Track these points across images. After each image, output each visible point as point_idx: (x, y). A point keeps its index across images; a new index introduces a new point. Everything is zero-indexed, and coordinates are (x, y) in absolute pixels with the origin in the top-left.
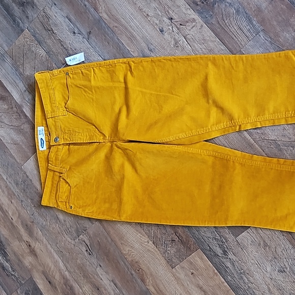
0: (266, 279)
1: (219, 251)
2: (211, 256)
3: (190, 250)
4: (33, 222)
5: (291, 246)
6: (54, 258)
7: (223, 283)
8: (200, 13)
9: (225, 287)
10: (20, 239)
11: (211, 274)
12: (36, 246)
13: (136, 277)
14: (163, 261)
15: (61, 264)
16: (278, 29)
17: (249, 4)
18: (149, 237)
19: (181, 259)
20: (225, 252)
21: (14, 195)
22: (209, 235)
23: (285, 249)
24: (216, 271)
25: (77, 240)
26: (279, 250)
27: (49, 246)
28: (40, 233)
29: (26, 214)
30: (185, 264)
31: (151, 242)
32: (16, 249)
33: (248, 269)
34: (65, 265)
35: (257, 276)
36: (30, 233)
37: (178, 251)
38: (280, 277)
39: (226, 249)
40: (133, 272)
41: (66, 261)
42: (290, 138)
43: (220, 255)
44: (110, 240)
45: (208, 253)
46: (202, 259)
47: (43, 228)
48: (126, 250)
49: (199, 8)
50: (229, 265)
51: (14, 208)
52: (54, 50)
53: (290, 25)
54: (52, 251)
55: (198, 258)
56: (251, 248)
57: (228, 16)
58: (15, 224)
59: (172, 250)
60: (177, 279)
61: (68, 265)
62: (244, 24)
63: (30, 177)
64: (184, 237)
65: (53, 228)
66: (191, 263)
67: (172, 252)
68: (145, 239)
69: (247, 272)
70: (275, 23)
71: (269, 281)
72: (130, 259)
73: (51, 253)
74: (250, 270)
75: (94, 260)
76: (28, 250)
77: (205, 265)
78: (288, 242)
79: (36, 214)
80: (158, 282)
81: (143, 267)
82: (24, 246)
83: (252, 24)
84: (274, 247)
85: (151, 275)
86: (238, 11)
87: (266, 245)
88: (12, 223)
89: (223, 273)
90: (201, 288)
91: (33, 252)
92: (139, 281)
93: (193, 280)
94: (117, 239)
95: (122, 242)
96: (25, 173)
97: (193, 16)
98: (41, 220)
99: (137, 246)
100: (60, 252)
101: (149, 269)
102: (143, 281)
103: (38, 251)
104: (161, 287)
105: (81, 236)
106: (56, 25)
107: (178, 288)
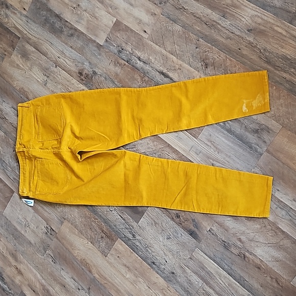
0: (161, 246)
1: (130, 236)
2: (126, 241)
3: (113, 241)
4: (16, 251)
5: (170, 220)
6: (33, 273)
7: (137, 257)
8: (86, 85)
9: (139, 260)
10: (10, 265)
11: (129, 253)
12: (21, 267)
13: (86, 270)
14: (100, 254)
15: (39, 275)
16: (130, 83)
17: (110, 73)
18: (87, 239)
19: (110, 248)
20: (134, 236)
21: (2, 234)
22: (122, 227)
23: (167, 223)
24: (132, 251)
25: (45, 255)
26: (164, 224)
27: (29, 265)
28: (22, 257)
29: (10, 246)
30: (112, 252)
31: (90, 243)
32: (9, 273)
33: (149, 243)
34: (41, 276)
35: (155, 246)
36: (16, 259)
37: (107, 243)
38: (168, 243)
39: (134, 233)
40: (83, 267)
41: (41, 272)
42: (152, 149)
43: (131, 239)
44: (65, 249)
45: (124, 239)
46: (121, 245)
47: (23, 253)
48: (76, 253)
49: (84, 82)
50: (138, 244)
51: (3, 244)
52: (8, 130)
53: (135, 79)
54: (32, 267)
55: (120, 245)
56: (148, 228)
57: (101, 82)
58: (5, 255)
59: (103, 244)
60: (110, 263)
61: (43, 275)
62: (111, 85)
63: (9, 219)
64: (108, 232)
65: (29, 251)
66: (116, 250)
67: (103, 245)
68: (86, 241)
69: (149, 245)
70: (127, 80)
71: (163, 247)
72: (79, 259)
73: (31, 269)
74: (151, 244)
75: (58, 267)
76: (17, 272)
77: (124, 248)
78: (168, 217)
79: (17, 244)
80: (99, 269)
81: (88, 261)
82: (14, 270)
83: (115, 84)
84: (160, 223)
85: (94, 266)
86: (105, 78)
87: (156, 223)
88: (3, 255)
89: (136, 250)
90: (125, 266)
91: (20, 272)
92: (88, 272)
93: (120, 261)
94: (69, 247)
95: (73, 248)
96: (6, 217)
97: (82, 88)
98: (20, 248)
99: (82, 248)
100: (36, 267)
101: (92, 262)
102: (90, 271)
103: (23, 270)
104: (102, 272)
105: (47, 252)
106: (7, 114)
107: (112, 270)
